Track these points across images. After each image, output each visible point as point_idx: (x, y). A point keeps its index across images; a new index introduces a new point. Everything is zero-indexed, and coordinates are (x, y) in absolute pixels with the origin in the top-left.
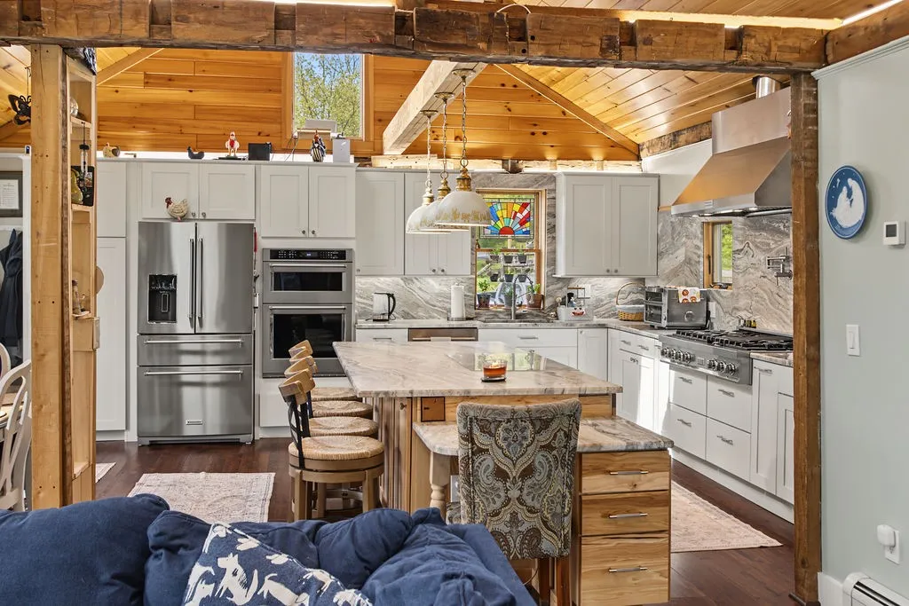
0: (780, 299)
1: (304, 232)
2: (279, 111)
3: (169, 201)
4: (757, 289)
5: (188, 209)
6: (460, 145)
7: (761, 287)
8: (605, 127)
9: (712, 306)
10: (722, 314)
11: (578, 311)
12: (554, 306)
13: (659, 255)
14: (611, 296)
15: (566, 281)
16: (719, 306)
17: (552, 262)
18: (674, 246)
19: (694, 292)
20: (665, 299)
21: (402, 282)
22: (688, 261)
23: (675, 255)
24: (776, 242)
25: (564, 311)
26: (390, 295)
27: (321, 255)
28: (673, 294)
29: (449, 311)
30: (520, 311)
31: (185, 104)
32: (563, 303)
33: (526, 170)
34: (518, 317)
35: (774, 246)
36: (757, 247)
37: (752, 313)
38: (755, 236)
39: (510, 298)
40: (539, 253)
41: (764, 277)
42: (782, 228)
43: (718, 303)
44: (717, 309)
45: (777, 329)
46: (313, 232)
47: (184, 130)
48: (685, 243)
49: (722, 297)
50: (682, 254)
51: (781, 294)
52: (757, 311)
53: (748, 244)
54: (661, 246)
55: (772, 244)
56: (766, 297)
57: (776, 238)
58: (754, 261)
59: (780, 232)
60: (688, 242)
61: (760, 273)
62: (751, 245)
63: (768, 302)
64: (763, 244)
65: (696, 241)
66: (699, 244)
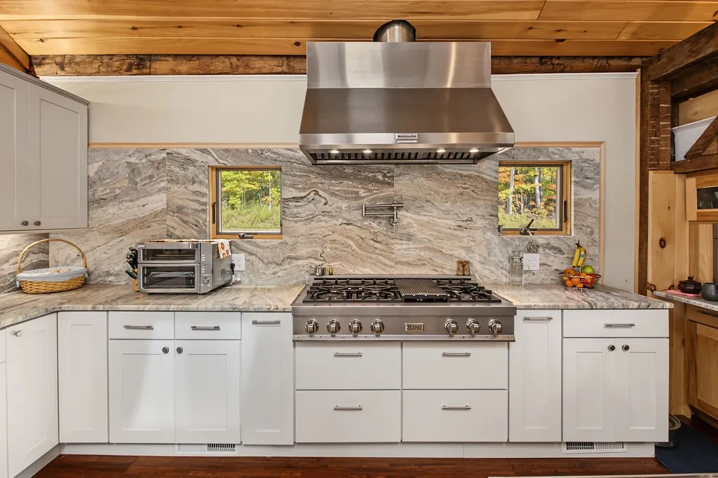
0: (376, 245)
4: (335, 236)
7: (342, 234)
9: (240, 260)
10: (261, 265)
13: (94, 203)
16: (253, 258)
18: (136, 192)
22: (175, 209)
23: (140, 202)
24: (369, 191)
35: (365, 194)
36: (333, 194)
37: (324, 260)
38: (331, 185)
41: (348, 224)
42: (380, 177)
43: (251, 254)
44: (247, 260)
45: (371, 272)
48: (167, 189)
49: (258, 246)
50: (157, 202)
51: (379, 239)
52: (335, 258)
53: (317, 193)
54: (100, 192)
55: (362, 193)
56: (350, 242)
57: (370, 186)
58: (327, 208)
59: (378, 181)
60: (175, 188)
61: (341, 220)
62: (320, 192)
63: (354, 247)
64: (345, 192)
65: (196, 187)
66: (205, 190)
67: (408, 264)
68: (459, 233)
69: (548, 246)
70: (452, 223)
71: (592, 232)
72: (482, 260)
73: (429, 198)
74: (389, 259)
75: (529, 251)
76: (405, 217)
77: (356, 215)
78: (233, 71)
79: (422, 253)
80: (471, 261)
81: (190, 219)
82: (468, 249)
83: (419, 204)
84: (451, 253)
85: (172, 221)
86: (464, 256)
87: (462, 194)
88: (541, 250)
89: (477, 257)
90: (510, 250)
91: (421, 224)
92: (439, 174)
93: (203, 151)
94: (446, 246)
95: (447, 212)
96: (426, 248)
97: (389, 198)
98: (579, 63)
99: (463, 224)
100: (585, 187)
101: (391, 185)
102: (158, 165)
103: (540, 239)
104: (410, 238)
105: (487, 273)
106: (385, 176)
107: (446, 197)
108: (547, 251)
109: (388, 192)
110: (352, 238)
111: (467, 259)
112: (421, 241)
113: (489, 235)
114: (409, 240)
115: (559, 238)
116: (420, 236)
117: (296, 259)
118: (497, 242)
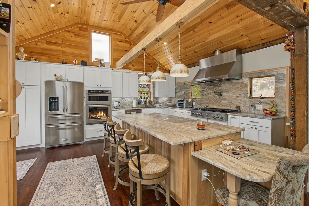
0: (218, 101)
1: (98, 86)
2: (88, 55)
3: (55, 75)
4: (209, 99)
5: (62, 78)
6: (133, 67)
7: (211, 98)
8: (163, 66)
9: (194, 103)
10: (197, 104)
11: (160, 105)
12: (155, 104)
13: (176, 93)
14: (165, 101)
15: (157, 98)
17: (154, 94)
18: (181, 91)
19: (190, 100)
20: (185, 102)
21: (121, 99)
22: (185, 94)
23: (181, 92)
24: (216, 88)
25: (157, 105)
26: (119, 102)
27: (102, 92)
28: (187, 100)
29: (132, 105)
30: (147, 105)
31: (60, 50)
32: (156, 103)
33: (148, 74)
34: (147, 106)
36: (209, 89)
38: (209, 87)
39: (145, 102)
40: (150, 92)
42: (218, 85)
43: (196, 102)
44: (195, 103)
46: (100, 86)
47: (59, 58)
48: (184, 90)
50: (183, 92)
51: (218, 99)
52: (210, 104)
53: (206, 89)
54: (177, 91)
55: (215, 89)
56: (213, 100)
57: (216, 87)
58: (208, 93)
59: (218, 86)
60: (185, 90)
61: (211, 95)
62: (207, 89)
63: (213, 101)
64: (212, 89)
65: (188, 89)
66: (189, 90)
67: (225, 106)
68: (237, 98)
69: (265, 102)
70: (235, 96)
71: (282, 98)
72: (244, 106)
73: (229, 89)
74: (221, 104)
75: (258, 104)
76: (224, 94)
77: (213, 94)
78: (193, 66)
79: (228, 103)
80: (240, 106)
81: (187, 95)
82: (240, 103)
83: (227, 91)
84: (235, 103)
85: (185, 95)
86: (238, 104)
87: (238, 88)
88: (262, 104)
89: (242, 105)
90: (252, 103)
91: (227, 96)
92: (232, 83)
93: (189, 82)
94: (234, 102)
95: (234, 93)
96: (229, 102)
97: (220, 90)
98: (278, 41)
99: (238, 96)
100: (280, 83)
101: (221, 86)
102: (183, 86)
103: (262, 100)
104: (225, 99)
105: (245, 109)
106: (219, 85)
107: (233, 89)
108: (265, 104)
109: (220, 88)
110: (212, 99)
111: (239, 105)
112: (227, 100)
113: (246, 99)
114: (225, 100)
115: (269, 100)
116: (227, 99)
117: (203, 103)
118: (248, 101)
